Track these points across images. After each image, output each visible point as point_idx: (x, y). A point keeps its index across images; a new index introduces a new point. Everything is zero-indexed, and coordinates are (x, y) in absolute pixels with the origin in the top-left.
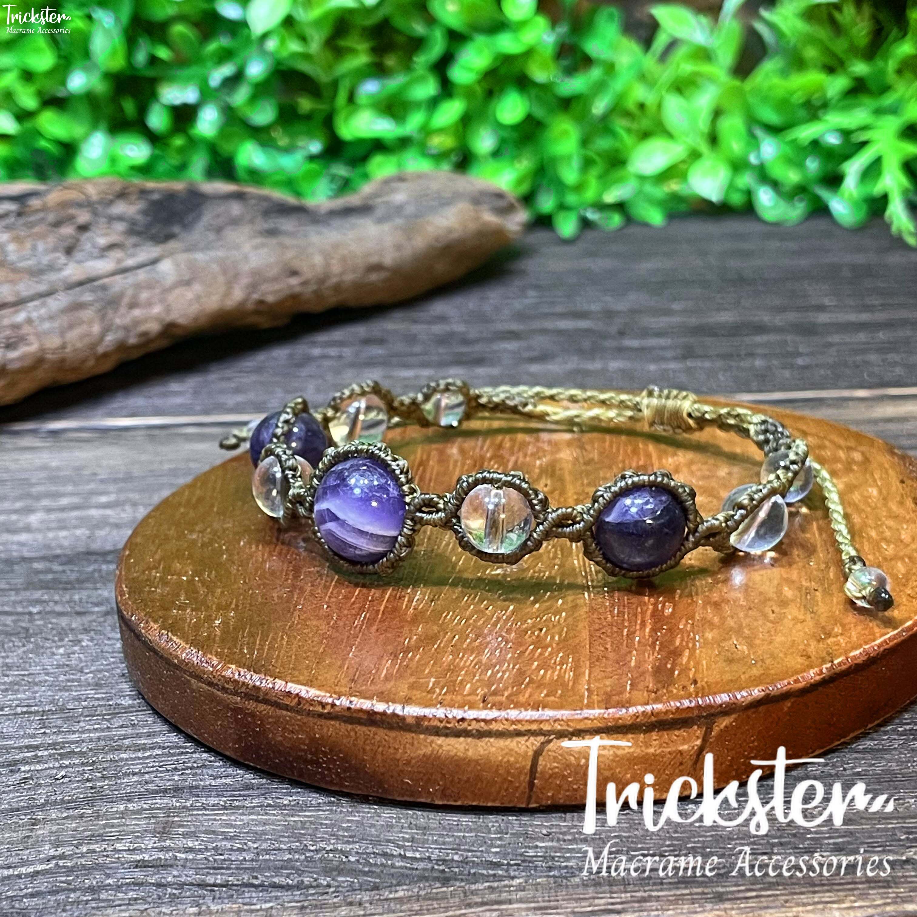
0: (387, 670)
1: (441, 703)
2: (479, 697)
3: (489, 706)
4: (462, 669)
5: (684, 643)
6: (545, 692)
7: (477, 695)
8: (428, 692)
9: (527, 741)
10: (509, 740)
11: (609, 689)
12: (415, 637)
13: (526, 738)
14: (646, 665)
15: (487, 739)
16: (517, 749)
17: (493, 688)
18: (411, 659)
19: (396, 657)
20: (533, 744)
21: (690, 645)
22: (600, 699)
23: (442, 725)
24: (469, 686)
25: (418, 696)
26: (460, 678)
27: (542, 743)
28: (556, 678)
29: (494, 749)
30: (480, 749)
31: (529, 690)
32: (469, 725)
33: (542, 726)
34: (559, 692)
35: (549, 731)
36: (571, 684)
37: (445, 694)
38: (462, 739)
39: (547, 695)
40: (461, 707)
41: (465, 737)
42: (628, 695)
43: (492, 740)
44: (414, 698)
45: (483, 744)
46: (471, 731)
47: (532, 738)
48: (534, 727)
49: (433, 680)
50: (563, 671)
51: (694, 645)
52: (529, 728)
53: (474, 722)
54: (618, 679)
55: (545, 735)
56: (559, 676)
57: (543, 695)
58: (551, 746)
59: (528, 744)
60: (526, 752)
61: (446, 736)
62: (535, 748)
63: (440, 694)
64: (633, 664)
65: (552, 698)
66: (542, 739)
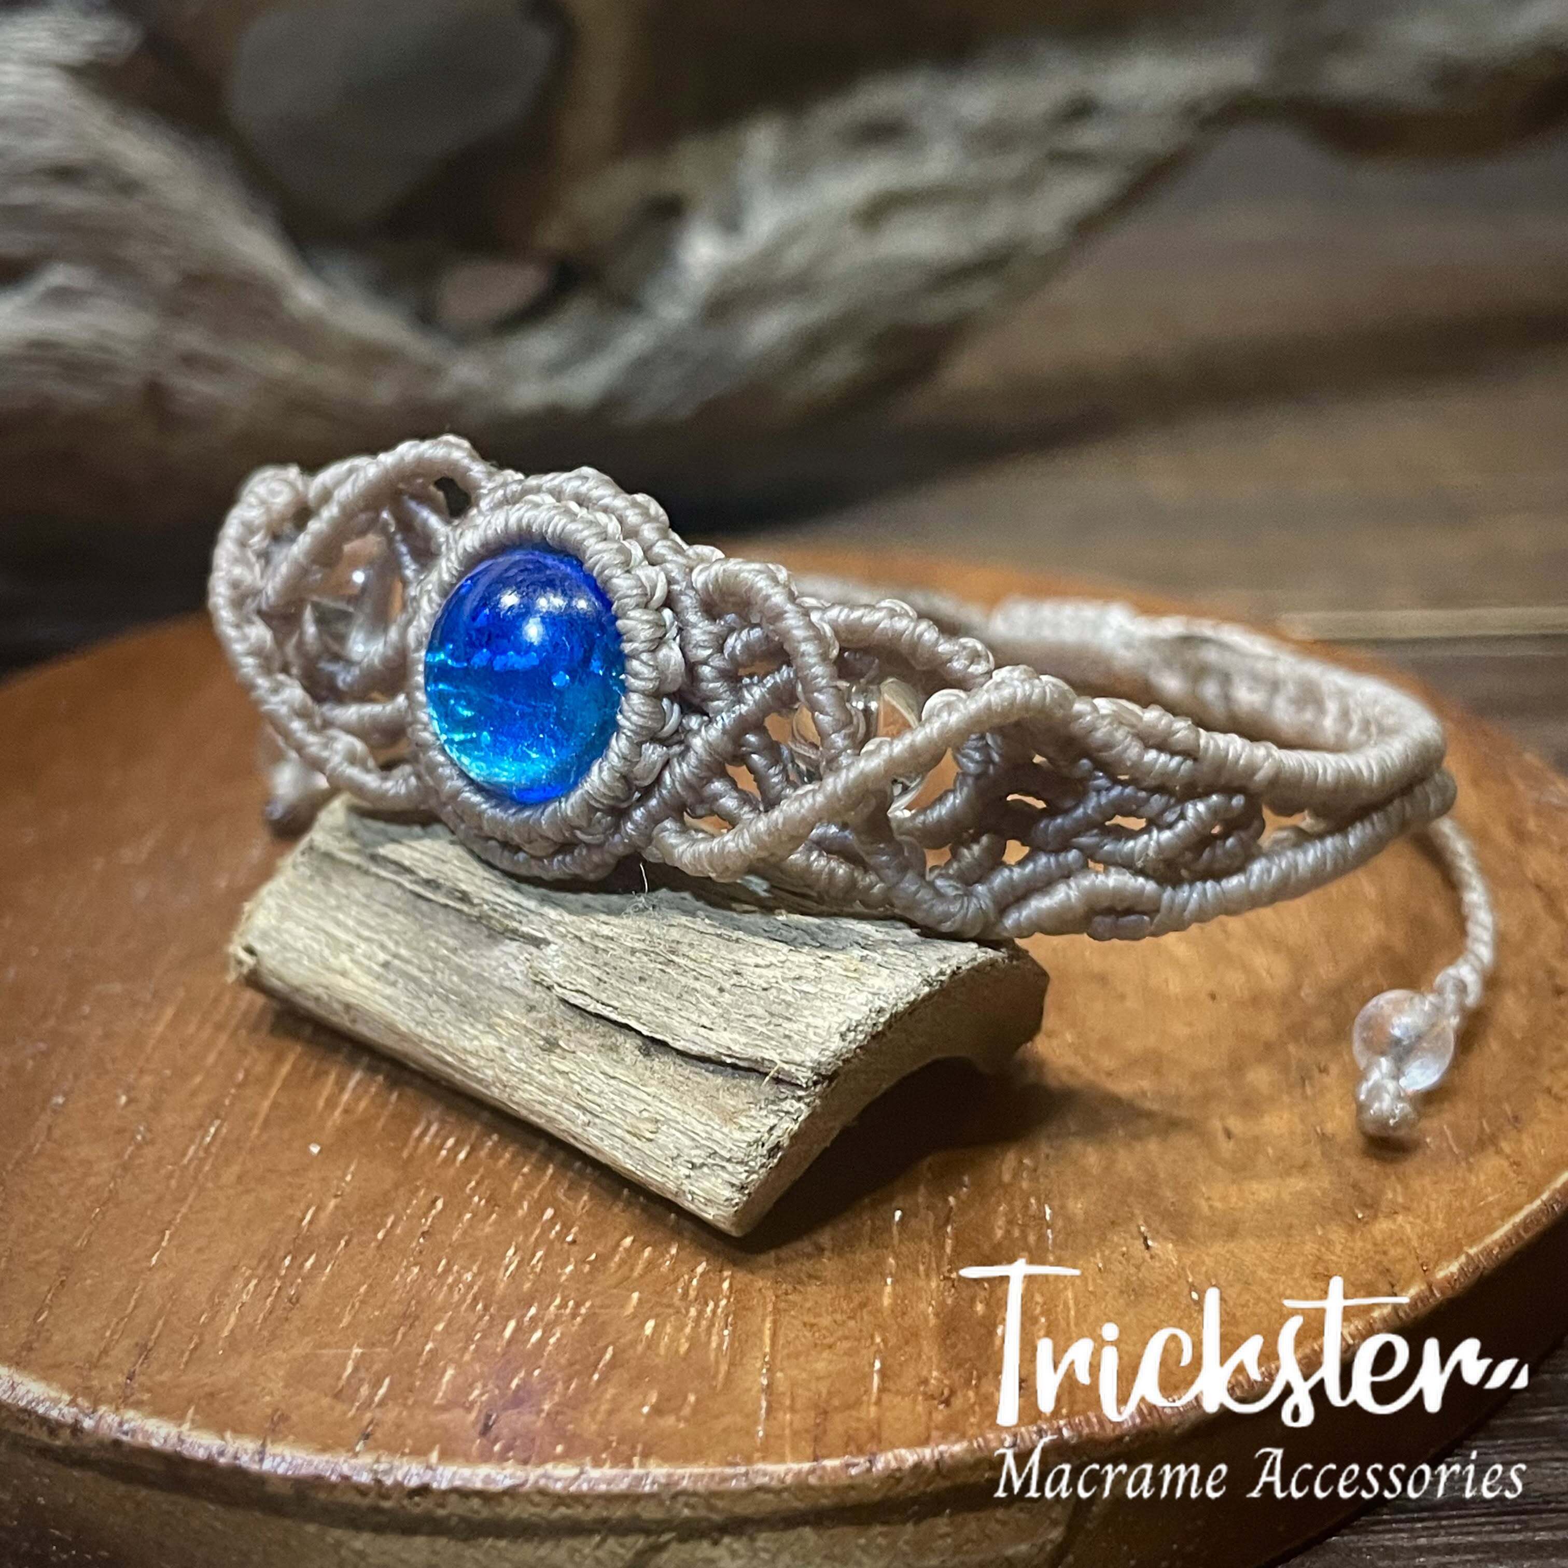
1: (366, 1437)
2: (474, 1415)
3: (498, 1447)
6: (653, 1398)
7: (470, 1407)
8: (338, 1397)
11: (823, 1389)
14: (922, 1306)
17: (514, 1384)
22: (797, 1425)
24: (449, 1374)
25: (309, 1408)
26: (429, 1347)
28: (684, 1347)
31: (610, 1392)
32: (441, 1507)
33: (638, 1509)
34: (692, 1398)
35: (657, 1521)
36: (724, 1368)
37: (382, 1403)
39: (657, 1410)
40: (420, 1450)
44: (294, 1418)
46: (445, 1519)
47: (611, 1541)
48: (618, 1512)
49: (357, 1351)
50: (704, 1324)
52: (604, 1515)
53: (454, 1500)
54: (848, 1355)
55: (647, 1532)
56: (693, 1340)
57: (646, 1410)
63: (366, 1406)
65: (670, 1421)
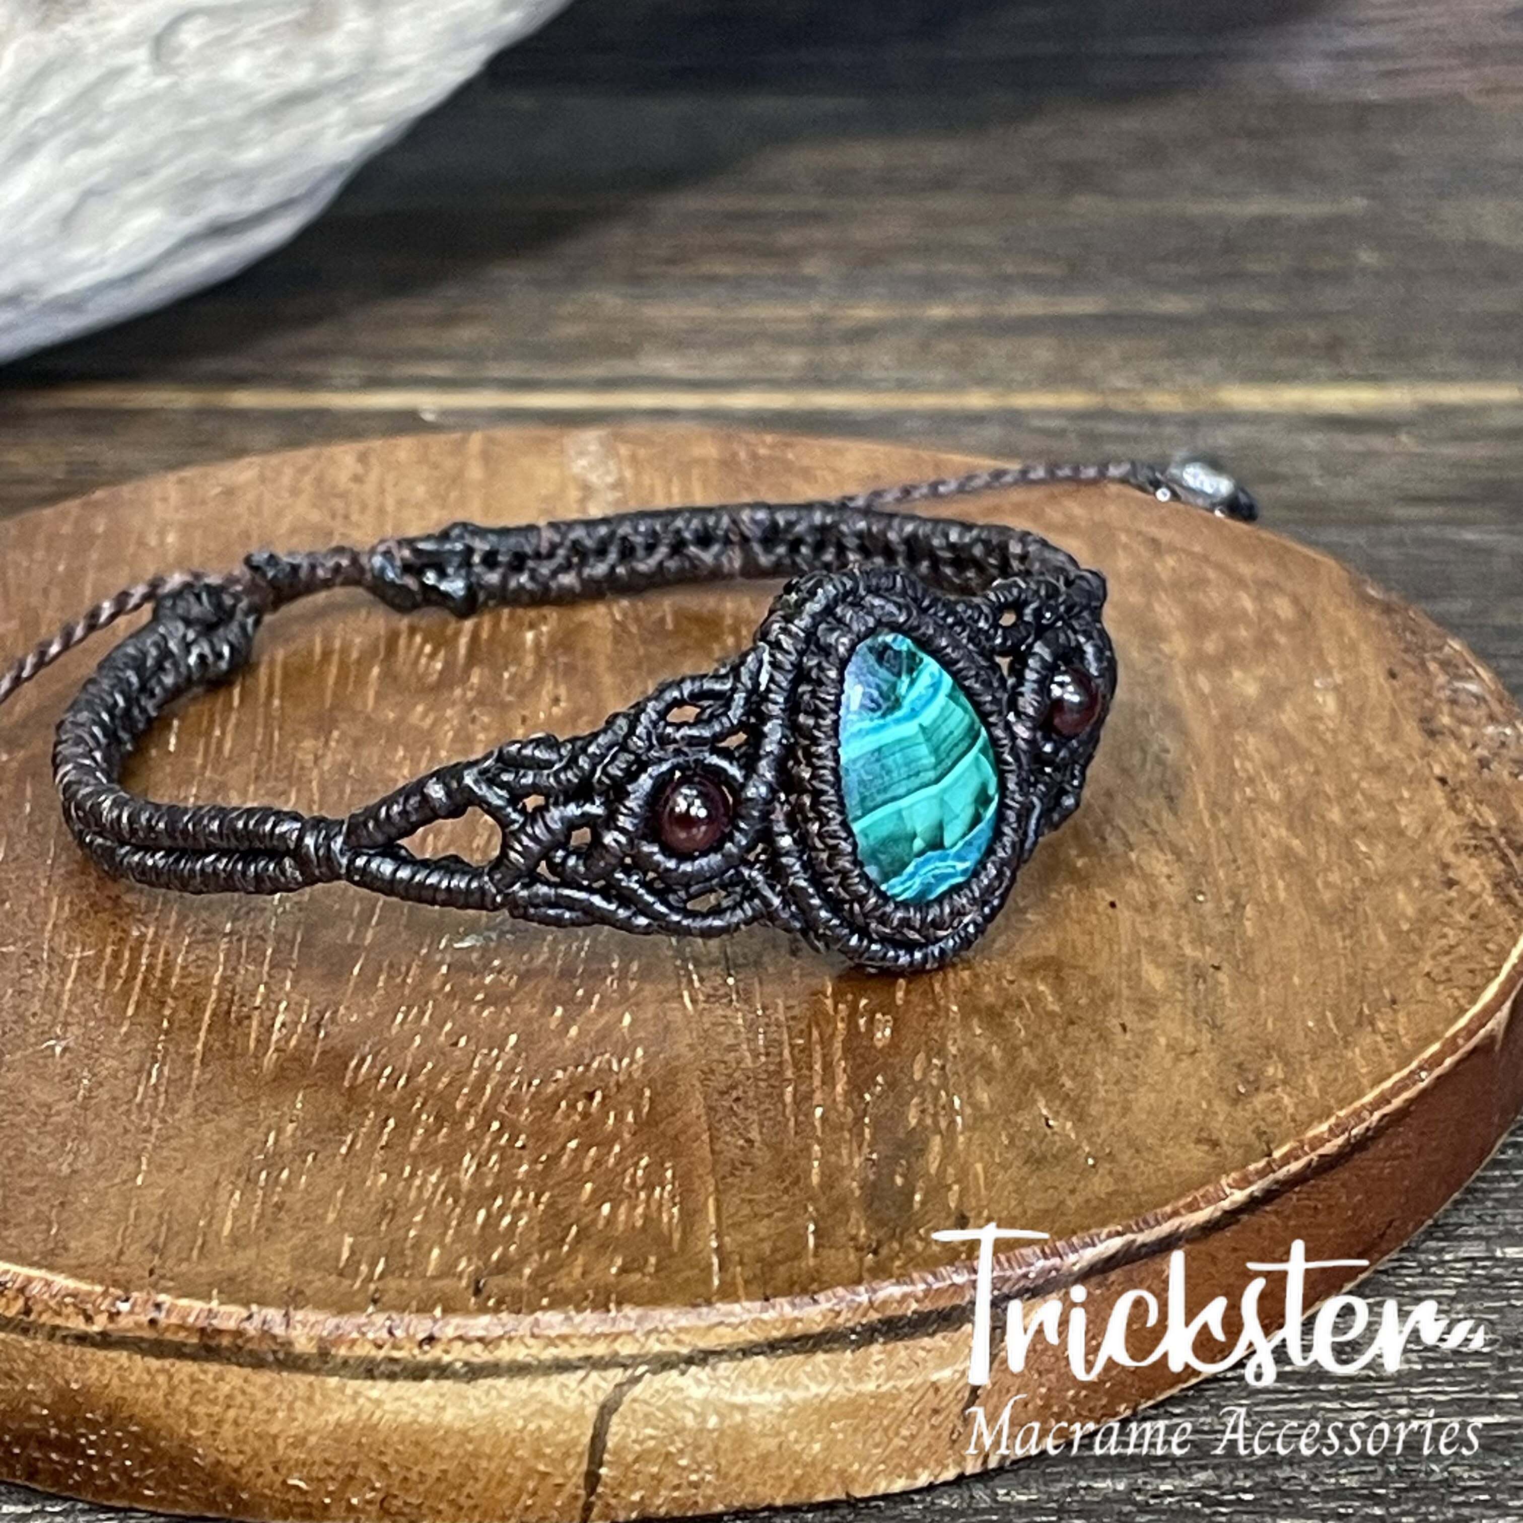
0: (235, 1219)
1: (375, 1301)
2: (464, 1283)
3: (491, 1303)
4: (414, 1210)
5: (929, 1121)
6: (619, 1261)
7: (460, 1276)
8: (341, 1274)
9: (583, 1380)
10: (541, 1381)
11: (767, 1247)
12: (290, 1127)
13: (581, 1373)
14: (847, 1182)
15: (489, 1381)
16: (557, 1401)
17: (495, 1257)
18: (288, 1187)
19: (251, 1181)
20: (596, 1388)
21: (943, 1124)
22: (749, 1274)
23: (382, 1354)
24: (436, 1252)
25: (318, 1284)
26: (412, 1233)
27: (619, 1386)
28: (639, 1223)
29: (506, 1404)
30: (472, 1404)
31: (580, 1260)
32: (447, 1352)
33: (617, 1346)
34: (653, 1260)
35: (633, 1357)
36: (677, 1236)
37: (382, 1276)
38: (428, 1383)
39: (623, 1270)
40: (424, 1309)
41: (437, 1378)
42: (812, 1262)
43: (501, 1382)
44: (308, 1292)
45: (478, 1393)
46: (450, 1364)
47: (594, 1375)
48: (600, 1349)
49: (348, 1240)
50: (654, 1207)
51: (953, 1122)
52: (589, 1351)
53: (459, 1344)
54: (784, 1220)
55: (625, 1367)
56: (646, 1217)
57: (614, 1270)
58: (637, 1390)
59: (587, 1387)
60: (581, 1408)
61: (392, 1377)
62: (601, 1398)
63: (369, 1279)
64: (815, 1179)
65: (635, 1277)
66: (617, 1375)
